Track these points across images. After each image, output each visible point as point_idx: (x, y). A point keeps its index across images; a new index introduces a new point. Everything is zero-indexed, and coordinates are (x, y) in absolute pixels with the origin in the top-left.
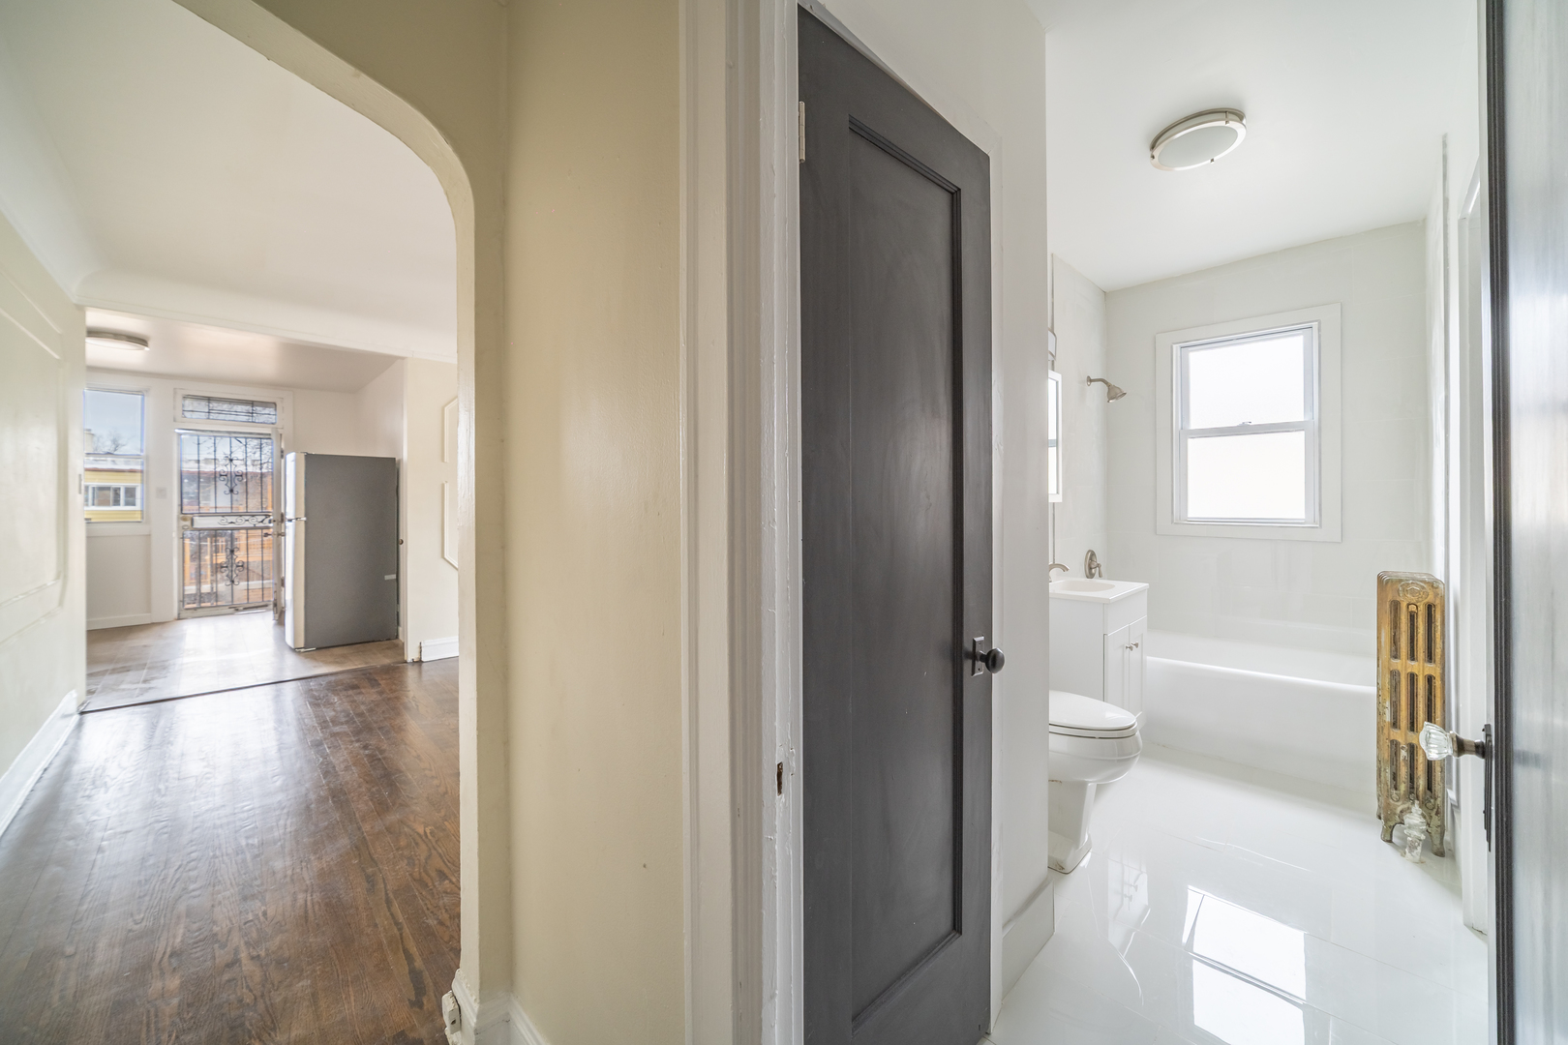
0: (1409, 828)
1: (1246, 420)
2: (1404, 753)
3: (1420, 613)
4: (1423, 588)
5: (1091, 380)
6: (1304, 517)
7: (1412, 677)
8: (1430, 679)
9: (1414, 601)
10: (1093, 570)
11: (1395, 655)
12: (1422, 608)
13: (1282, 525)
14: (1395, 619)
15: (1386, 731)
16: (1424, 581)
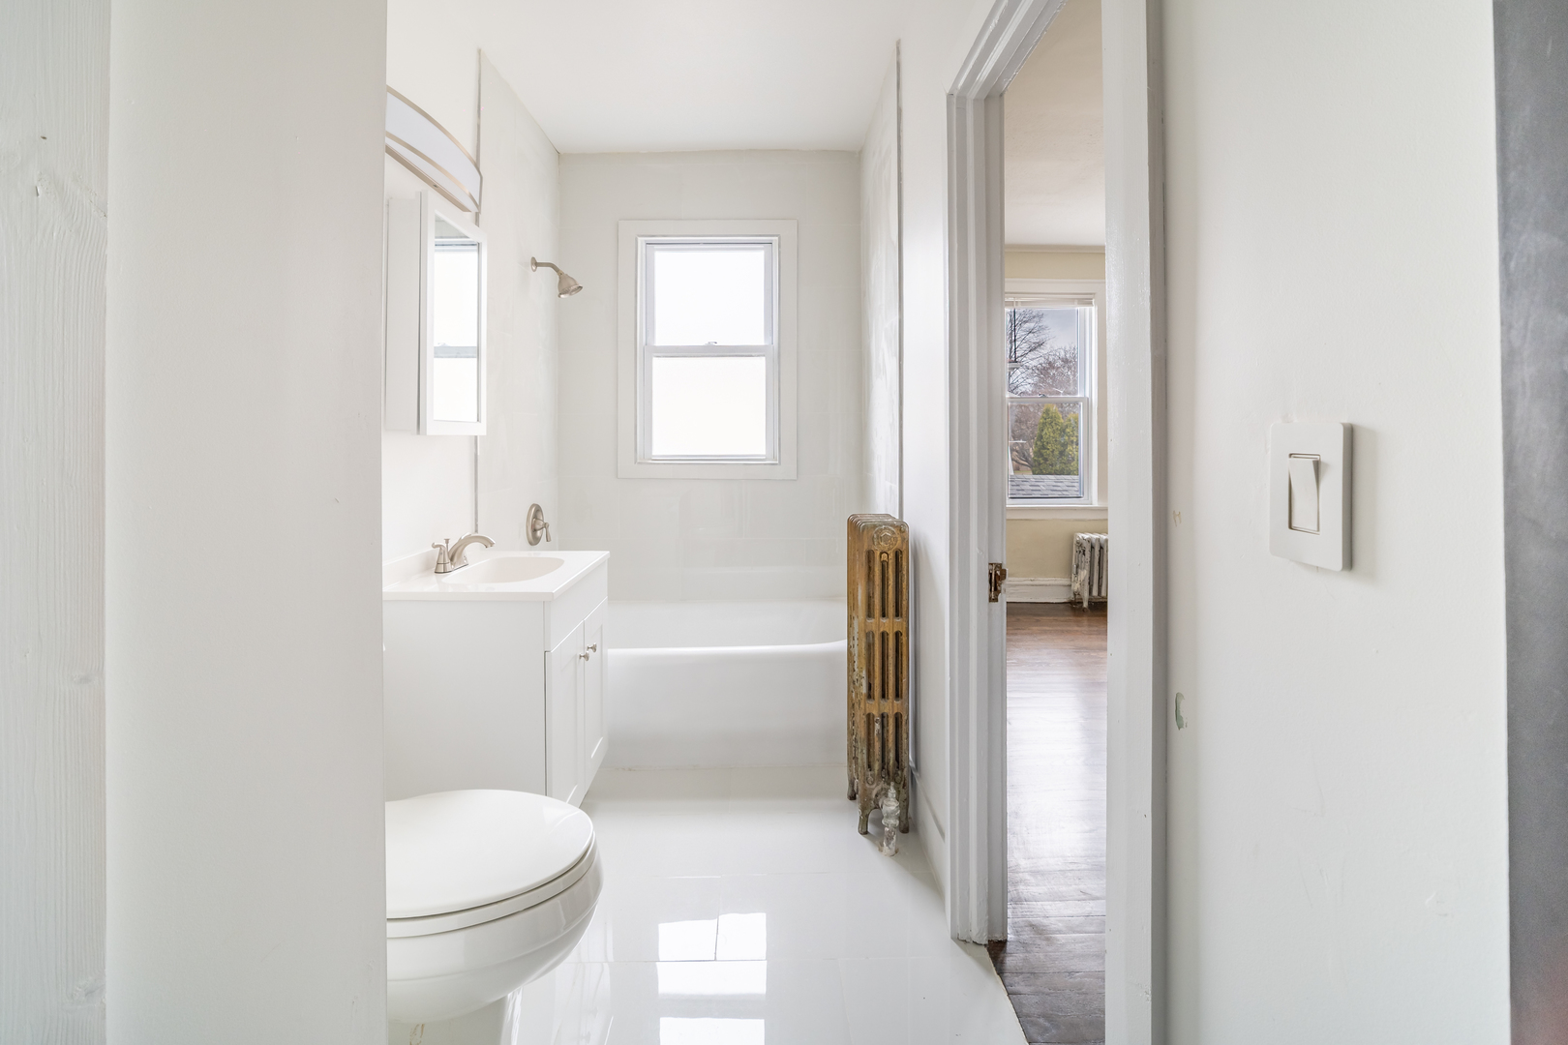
0: (887, 817)
2: (877, 726)
3: (890, 562)
4: (893, 533)
5: (537, 264)
6: (764, 453)
7: (884, 635)
8: (898, 635)
9: (885, 550)
10: (539, 533)
11: (870, 614)
12: (892, 556)
13: (745, 462)
14: (870, 569)
15: (862, 706)
16: (893, 525)
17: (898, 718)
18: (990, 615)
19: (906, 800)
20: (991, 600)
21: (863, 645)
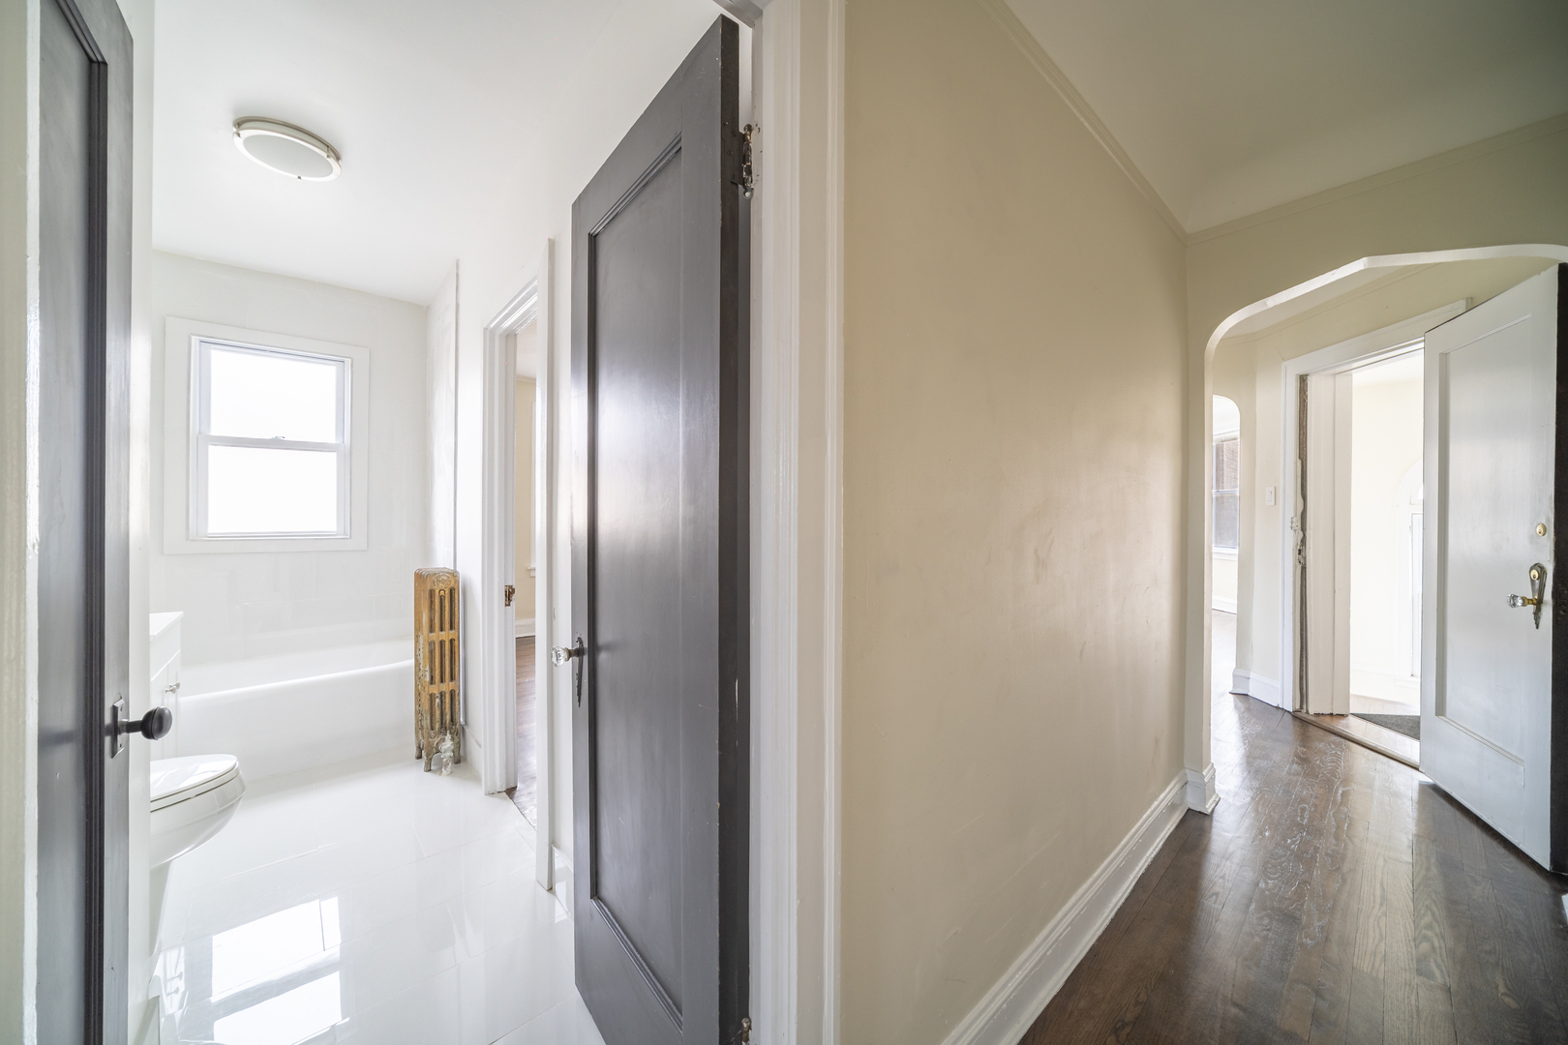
0: (445, 752)
1: (280, 435)
2: (438, 700)
3: (446, 596)
4: (449, 578)
6: (335, 530)
7: (442, 643)
8: (452, 641)
9: (443, 589)
11: (432, 630)
12: (447, 592)
13: (318, 537)
14: (432, 602)
15: (426, 689)
16: (448, 573)
17: (452, 694)
18: (506, 613)
19: (459, 743)
20: (506, 605)
21: (427, 650)
